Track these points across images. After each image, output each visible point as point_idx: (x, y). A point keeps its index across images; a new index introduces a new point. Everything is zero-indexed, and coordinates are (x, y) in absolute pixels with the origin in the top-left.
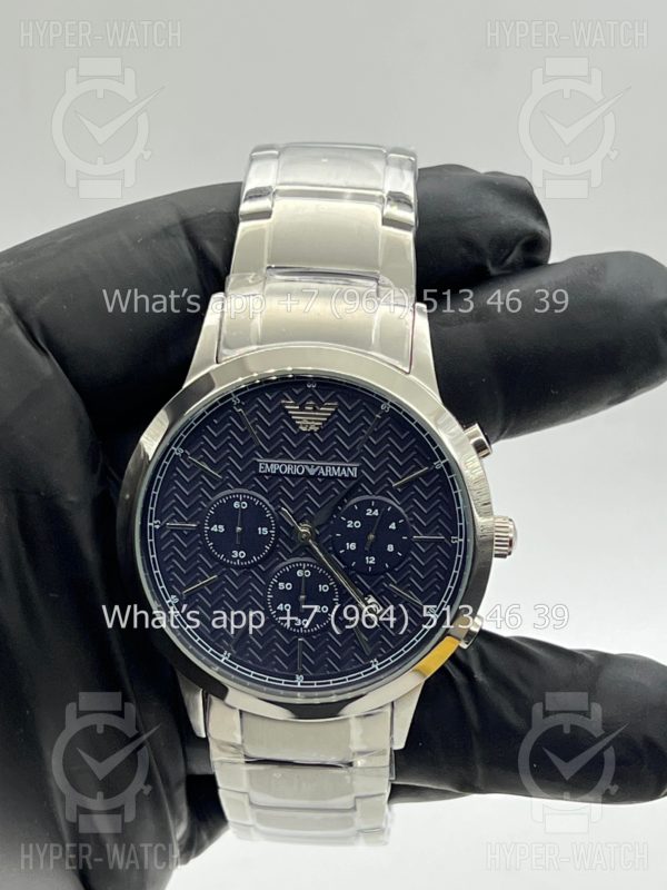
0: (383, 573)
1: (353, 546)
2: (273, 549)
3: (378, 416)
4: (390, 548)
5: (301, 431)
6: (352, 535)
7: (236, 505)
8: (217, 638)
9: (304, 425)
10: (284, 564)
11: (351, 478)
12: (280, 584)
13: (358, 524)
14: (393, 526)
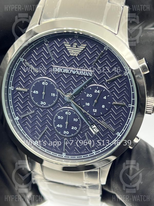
0: (100, 116)
1: (88, 104)
2: (57, 102)
3: (102, 52)
4: (103, 106)
5: (71, 56)
6: (88, 100)
7: (43, 83)
8: (33, 135)
9: (72, 53)
10: (61, 108)
11: (89, 77)
12: (59, 117)
13: (91, 96)
14: (105, 98)
